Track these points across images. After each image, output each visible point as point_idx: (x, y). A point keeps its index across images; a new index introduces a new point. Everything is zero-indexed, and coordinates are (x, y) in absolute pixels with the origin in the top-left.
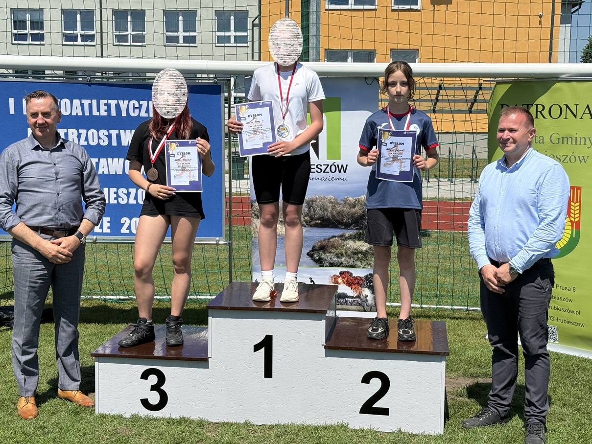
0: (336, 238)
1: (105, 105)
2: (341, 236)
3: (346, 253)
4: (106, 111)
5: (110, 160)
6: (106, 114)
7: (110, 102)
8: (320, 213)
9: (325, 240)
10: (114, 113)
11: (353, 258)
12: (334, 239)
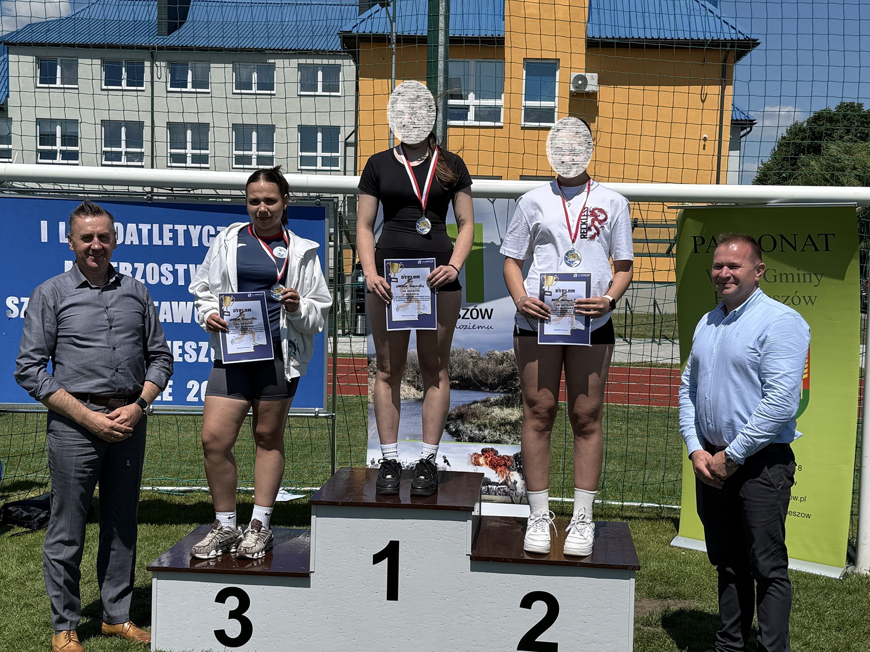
0: (479, 404)
1: (170, 231)
2: (484, 402)
3: (491, 424)
4: (170, 239)
5: (175, 304)
6: (171, 243)
7: (177, 227)
8: (458, 370)
9: (464, 406)
10: (181, 242)
11: (500, 430)
12: (476, 405)
